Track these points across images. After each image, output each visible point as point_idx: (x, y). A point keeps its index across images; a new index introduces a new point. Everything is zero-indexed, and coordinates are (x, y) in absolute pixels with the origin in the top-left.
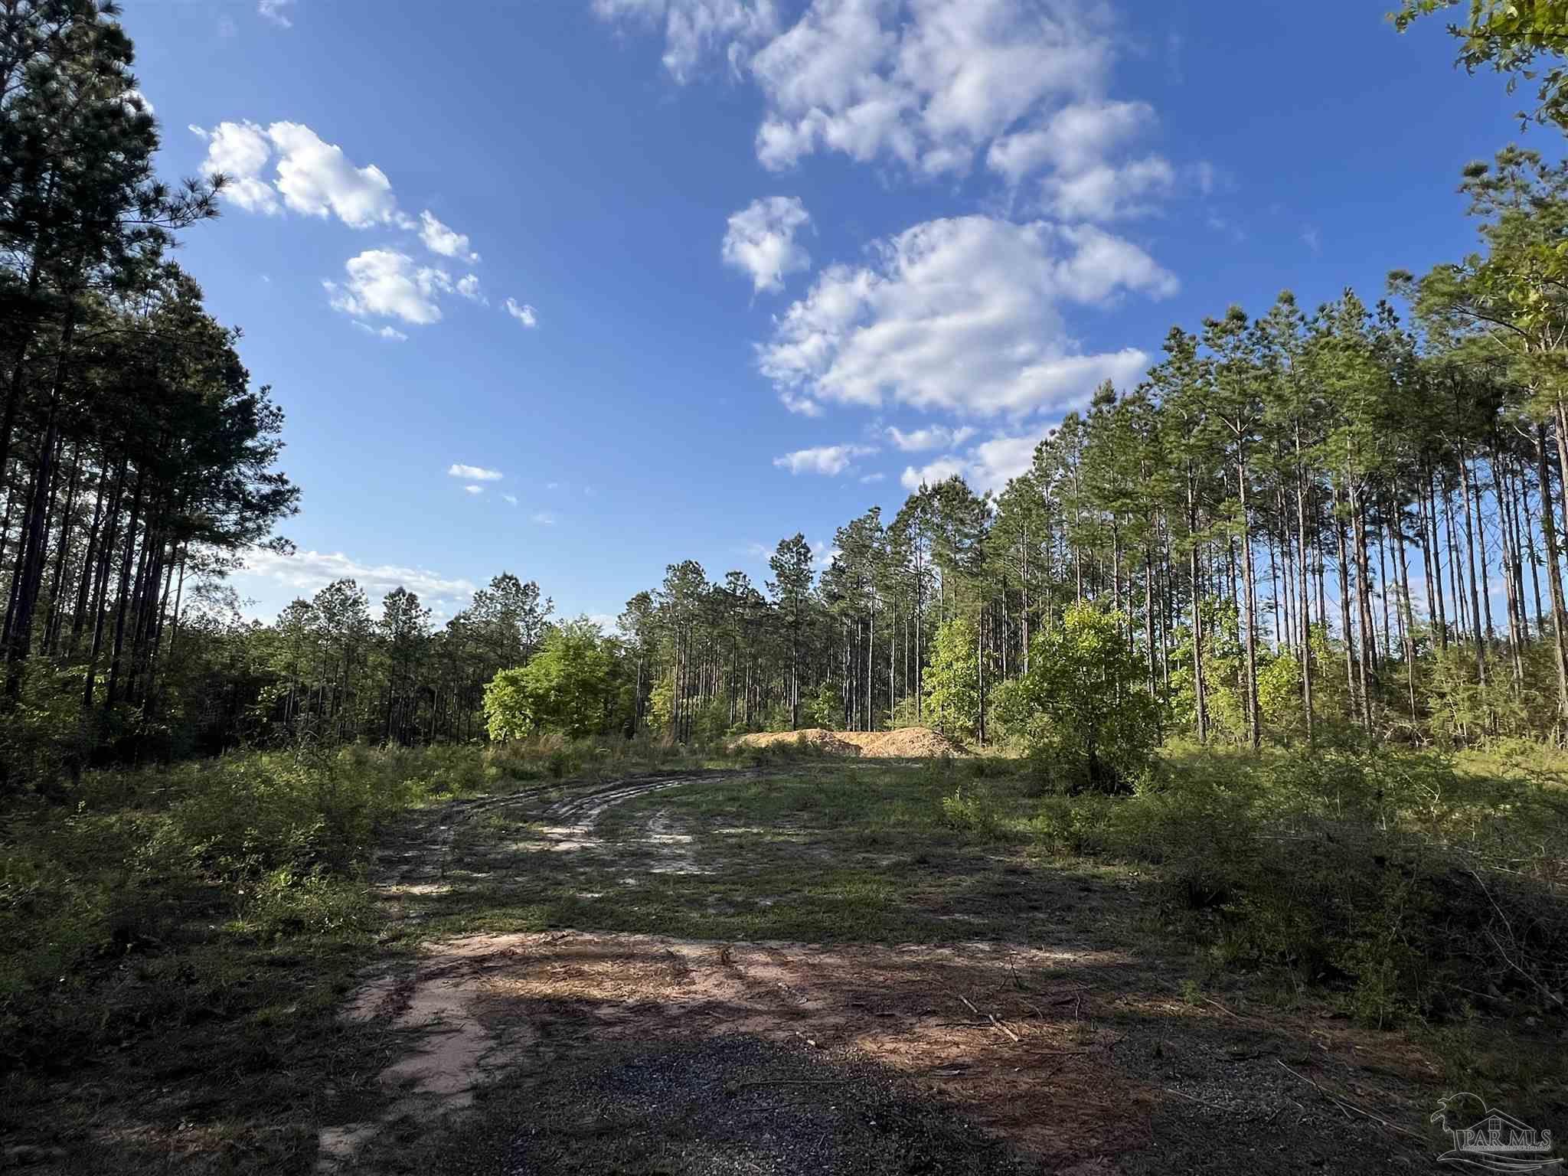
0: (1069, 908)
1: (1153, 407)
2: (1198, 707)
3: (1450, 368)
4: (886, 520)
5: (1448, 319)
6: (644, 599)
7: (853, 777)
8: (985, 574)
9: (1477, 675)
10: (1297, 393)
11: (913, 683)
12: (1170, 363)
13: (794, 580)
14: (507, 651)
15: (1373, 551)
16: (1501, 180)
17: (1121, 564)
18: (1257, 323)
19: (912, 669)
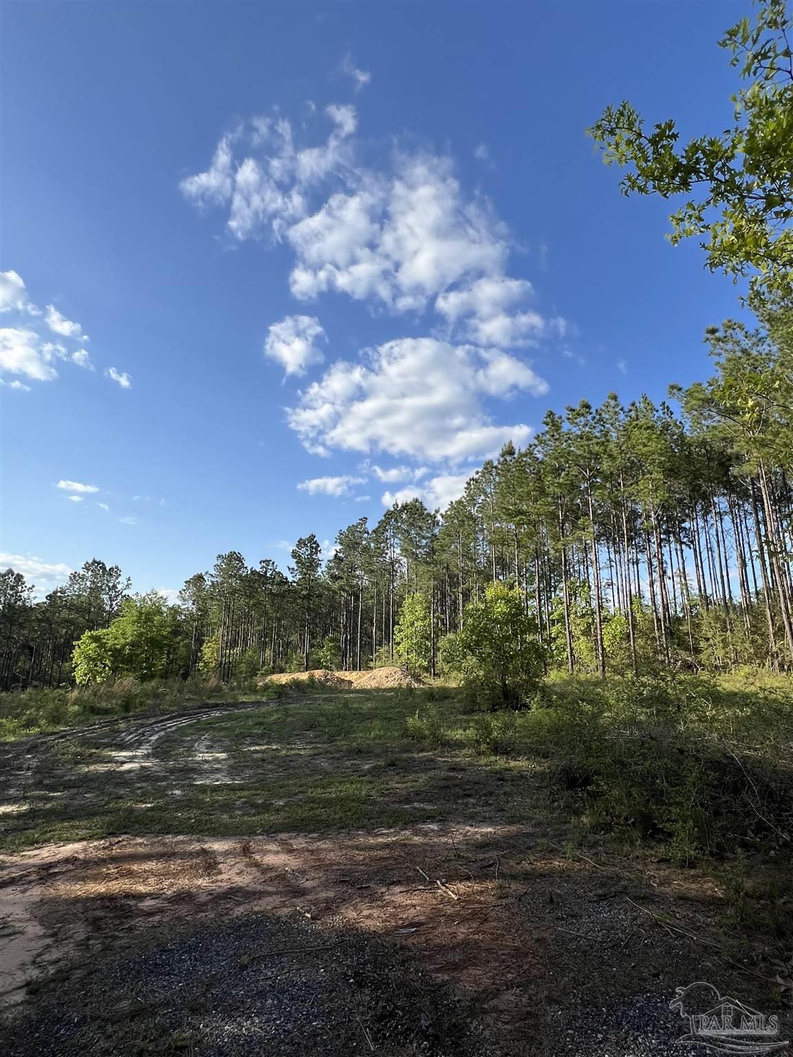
0: (491, 794)
1: (538, 459)
2: (568, 650)
3: (703, 443)
4: (371, 526)
5: (702, 414)
6: (200, 578)
7: (346, 704)
8: (435, 563)
9: (725, 627)
10: (621, 453)
11: (387, 636)
12: (547, 432)
13: (308, 566)
14: (93, 616)
15: (665, 550)
16: (725, 337)
17: (520, 557)
18: (597, 411)
19: (387, 626)
